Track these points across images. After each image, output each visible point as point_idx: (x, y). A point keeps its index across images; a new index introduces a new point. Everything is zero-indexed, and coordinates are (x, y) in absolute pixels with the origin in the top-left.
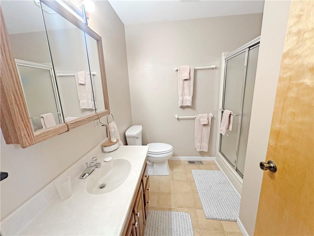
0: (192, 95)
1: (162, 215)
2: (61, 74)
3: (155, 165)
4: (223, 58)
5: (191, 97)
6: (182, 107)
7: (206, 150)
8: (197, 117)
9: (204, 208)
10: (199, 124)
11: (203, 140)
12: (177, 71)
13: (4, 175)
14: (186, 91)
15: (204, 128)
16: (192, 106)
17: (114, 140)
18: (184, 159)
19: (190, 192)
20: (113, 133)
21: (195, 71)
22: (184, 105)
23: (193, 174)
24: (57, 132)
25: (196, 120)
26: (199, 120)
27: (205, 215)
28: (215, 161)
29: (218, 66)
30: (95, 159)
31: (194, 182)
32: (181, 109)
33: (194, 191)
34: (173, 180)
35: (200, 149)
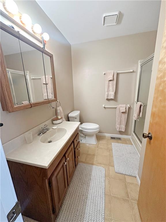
0: (114, 91)
1: (87, 166)
2: (34, 78)
3: (87, 137)
4: (139, 64)
5: (114, 92)
6: (108, 100)
7: (123, 130)
8: (118, 106)
9: (115, 166)
10: (119, 112)
11: (121, 123)
12: (105, 74)
13: (2, 125)
14: (111, 88)
15: (123, 115)
16: (115, 99)
17: (59, 117)
18: (108, 135)
19: (108, 156)
20: (59, 113)
21: (118, 74)
22: (109, 98)
23: (112, 145)
24: (25, 108)
25: (117, 108)
26: (119, 109)
27: (115, 170)
28: (131, 139)
29: (135, 70)
30: (46, 125)
31: (112, 150)
32: (107, 101)
33: (111, 156)
34: (98, 147)
35: (119, 129)
